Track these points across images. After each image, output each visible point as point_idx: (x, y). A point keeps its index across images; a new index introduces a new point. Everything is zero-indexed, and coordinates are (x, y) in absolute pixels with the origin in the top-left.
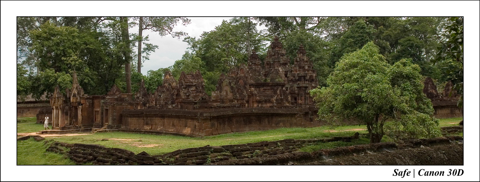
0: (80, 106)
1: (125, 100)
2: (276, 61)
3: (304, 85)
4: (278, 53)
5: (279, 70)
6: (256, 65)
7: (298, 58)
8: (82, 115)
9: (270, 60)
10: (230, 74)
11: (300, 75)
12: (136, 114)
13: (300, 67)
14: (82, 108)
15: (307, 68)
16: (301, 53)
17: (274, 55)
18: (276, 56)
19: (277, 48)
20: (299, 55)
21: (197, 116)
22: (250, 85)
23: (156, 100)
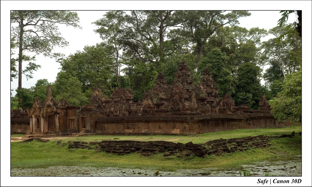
0: (58, 115)
1: (92, 110)
2: (185, 81)
3: (211, 100)
4: (186, 74)
5: (201, 88)
6: (164, 84)
7: (205, 79)
8: (59, 122)
9: (179, 80)
10: (152, 90)
11: (208, 92)
12: (116, 121)
13: (207, 86)
14: (59, 116)
15: (212, 86)
16: (207, 74)
17: (182, 76)
18: (184, 77)
19: (184, 70)
20: (205, 76)
21: (187, 120)
22: (184, 99)
23: (120, 110)
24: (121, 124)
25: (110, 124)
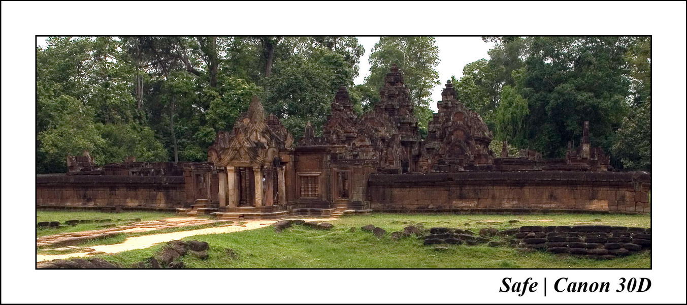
24: (442, 189)
25: (408, 189)
